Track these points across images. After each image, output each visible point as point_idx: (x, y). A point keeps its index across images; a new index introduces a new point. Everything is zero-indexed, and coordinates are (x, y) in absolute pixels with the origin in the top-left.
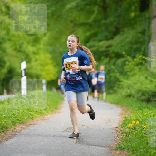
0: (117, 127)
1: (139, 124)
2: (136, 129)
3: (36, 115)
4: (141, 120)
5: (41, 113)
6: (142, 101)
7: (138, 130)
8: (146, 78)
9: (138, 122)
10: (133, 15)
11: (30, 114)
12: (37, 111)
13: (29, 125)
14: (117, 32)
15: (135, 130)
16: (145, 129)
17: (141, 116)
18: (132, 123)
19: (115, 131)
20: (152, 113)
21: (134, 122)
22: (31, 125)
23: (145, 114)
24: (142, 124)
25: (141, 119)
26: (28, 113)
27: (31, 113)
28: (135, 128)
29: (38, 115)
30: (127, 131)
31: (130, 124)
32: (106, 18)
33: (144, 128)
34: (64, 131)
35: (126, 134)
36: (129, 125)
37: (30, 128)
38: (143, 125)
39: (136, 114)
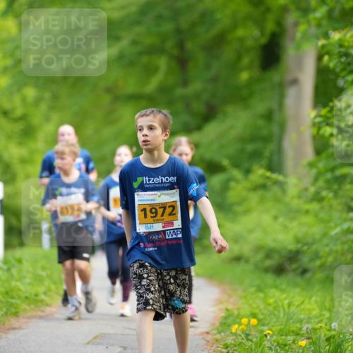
0: (208, 333)
1: (258, 324)
2: (250, 337)
3: (24, 306)
4: (261, 316)
5: (37, 301)
6: (266, 270)
7: (254, 340)
8: (276, 218)
9: (254, 321)
10: (244, 76)
11: (12, 305)
12: (26, 297)
13: (9, 329)
14: (209, 114)
15: (248, 340)
16: (268, 337)
17: (262, 307)
18: (240, 324)
19: (204, 342)
20: (285, 298)
21: (245, 321)
22: (14, 329)
23: (271, 301)
24: (263, 325)
25: (262, 314)
26: (8, 302)
27: (13, 301)
28: (247, 335)
29: (29, 305)
30: (230, 341)
31: (236, 326)
32: (185, 83)
33: (266, 336)
34: (88, 343)
35: (227, 348)
36: (235, 328)
37: (9, 336)
38: (265, 328)
39: (251, 302)
